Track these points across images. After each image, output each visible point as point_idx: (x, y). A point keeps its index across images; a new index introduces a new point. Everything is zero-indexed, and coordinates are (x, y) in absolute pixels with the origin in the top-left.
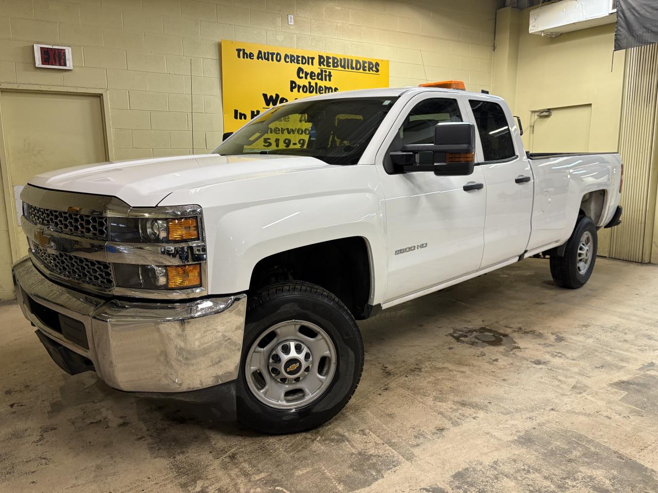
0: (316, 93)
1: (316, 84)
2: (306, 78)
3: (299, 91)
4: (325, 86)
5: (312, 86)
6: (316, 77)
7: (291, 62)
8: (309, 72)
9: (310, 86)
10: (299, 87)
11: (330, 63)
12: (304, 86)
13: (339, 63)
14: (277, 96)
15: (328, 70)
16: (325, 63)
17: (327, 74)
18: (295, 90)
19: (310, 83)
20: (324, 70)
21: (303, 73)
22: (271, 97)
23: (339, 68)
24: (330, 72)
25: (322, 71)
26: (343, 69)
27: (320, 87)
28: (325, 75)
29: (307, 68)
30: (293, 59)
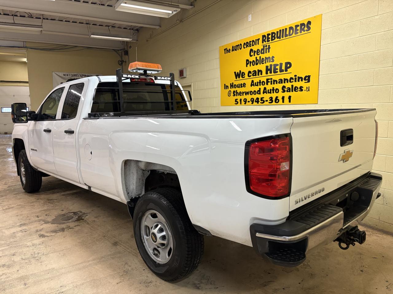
0: (260, 64)
1: (260, 57)
2: (254, 55)
3: (250, 66)
4: (266, 57)
5: (258, 60)
6: (260, 53)
7: (247, 47)
8: (256, 50)
9: (257, 60)
10: (251, 62)
11: (269, 38)
12: (253, 61)
13: (276, 36)
14: (240, 71)
15: (268, 45)
16: (266, 40)
17: (267, 47)
18: (249, 65)
19: (256, 58)
20: (265, 45)
21: (252, 53)
22: (238, 73)
23: (276, 39)
24: (269, 46)
25: (264, 46)
26: (279, 39)
27: (263, 59)
28: (266, 49)
29: (255, 48)
30: (247, 44)
